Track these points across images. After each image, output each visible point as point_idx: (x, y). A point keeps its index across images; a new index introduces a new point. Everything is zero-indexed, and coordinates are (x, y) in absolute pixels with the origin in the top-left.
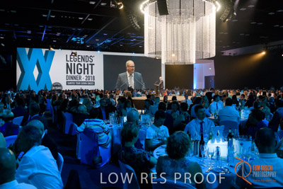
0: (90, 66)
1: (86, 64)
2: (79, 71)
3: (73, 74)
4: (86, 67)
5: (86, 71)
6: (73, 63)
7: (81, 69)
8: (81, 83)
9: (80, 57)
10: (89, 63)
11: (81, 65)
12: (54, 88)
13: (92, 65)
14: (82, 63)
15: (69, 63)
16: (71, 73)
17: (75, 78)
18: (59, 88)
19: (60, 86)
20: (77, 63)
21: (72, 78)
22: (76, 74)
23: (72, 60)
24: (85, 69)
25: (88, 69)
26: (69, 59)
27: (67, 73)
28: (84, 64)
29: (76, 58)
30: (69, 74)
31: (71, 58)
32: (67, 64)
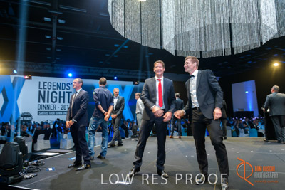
0: (66, 94)
1: (62, 91)
2: (54, 100)
3: (46, 103)
4: (62, 95)
5: (62, 99)
6: (46, 91)
7: (56, 98)
8: (55, 113)
9: (55, 84)
10: (66, 90)
11: (56, 93)
12: (22, 118)
13: (69, 93)
14: (58, 91)
15: (42, 91)
16: (44, 102)
17: (48, 107)
18: (28, 119)
19: (30, 116)
20: (51, 91)
21: (44, 107)
22: (50, 103)
23: (45, 87)
24: (60, 97)
25: (64, 97)
26: (42, 86)
27: (39, 102)
28: (60, 92)
29: (51, 86)
30: (42, 102)
31: (44, 85)
32: (40, 92)
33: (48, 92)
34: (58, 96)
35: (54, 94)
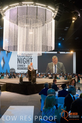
0: (30, 60)
2: (24, 62)
3: (21, 64)
6: (21, 58)
7: (25, 61)
8: (25, 69)
9: (25, 55)
11: (25, 59)
12: (11, 71)
13: (31, 59)
15: (19, 58)
16: (20, 63)
17: (22, 66)
19: (14, 70)
20: (23, 58)
21: (20, 66)
22: (23, 64)
24: (27, 61)
25: (29, 61)
27: (18, 63)
28: (27, 58)
29: (23, 55)
30: (19, 64)
31: (20, 55)
32: (18, 58)
33: (22, 58)
35: (24, 59)
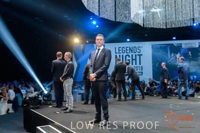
0: (138, 57)
1: (134, 54)
4: (134, 58)
5: (134, 61)
6: (121, 55)
7: (129, 60)
9: (128, 49)
10: (137, 53)
11: (129, 57)
13: (140, 55)
14: (130, 54)
15: (118, 55)
20: (125, 54)
23: (120, 52)
24: (133, 60)
25: (136, 60)
26: (117, 51)
28: (132, 55)
29: (125, 50)
31: (119, 50)
32: (116, 56)
33: (123, 55)
34: (130, 58)
35: (127, 57)
